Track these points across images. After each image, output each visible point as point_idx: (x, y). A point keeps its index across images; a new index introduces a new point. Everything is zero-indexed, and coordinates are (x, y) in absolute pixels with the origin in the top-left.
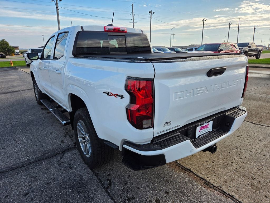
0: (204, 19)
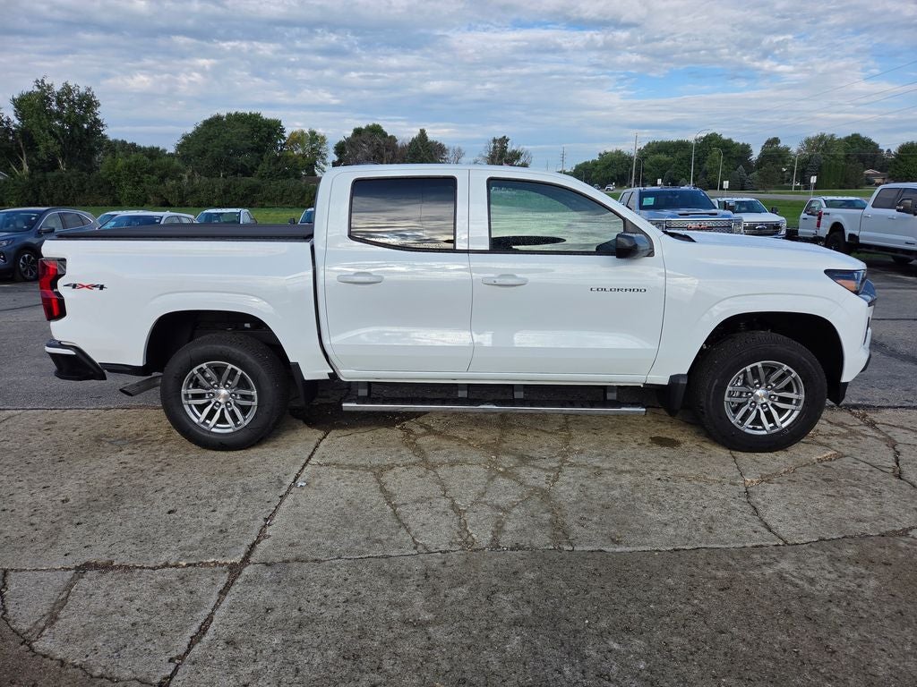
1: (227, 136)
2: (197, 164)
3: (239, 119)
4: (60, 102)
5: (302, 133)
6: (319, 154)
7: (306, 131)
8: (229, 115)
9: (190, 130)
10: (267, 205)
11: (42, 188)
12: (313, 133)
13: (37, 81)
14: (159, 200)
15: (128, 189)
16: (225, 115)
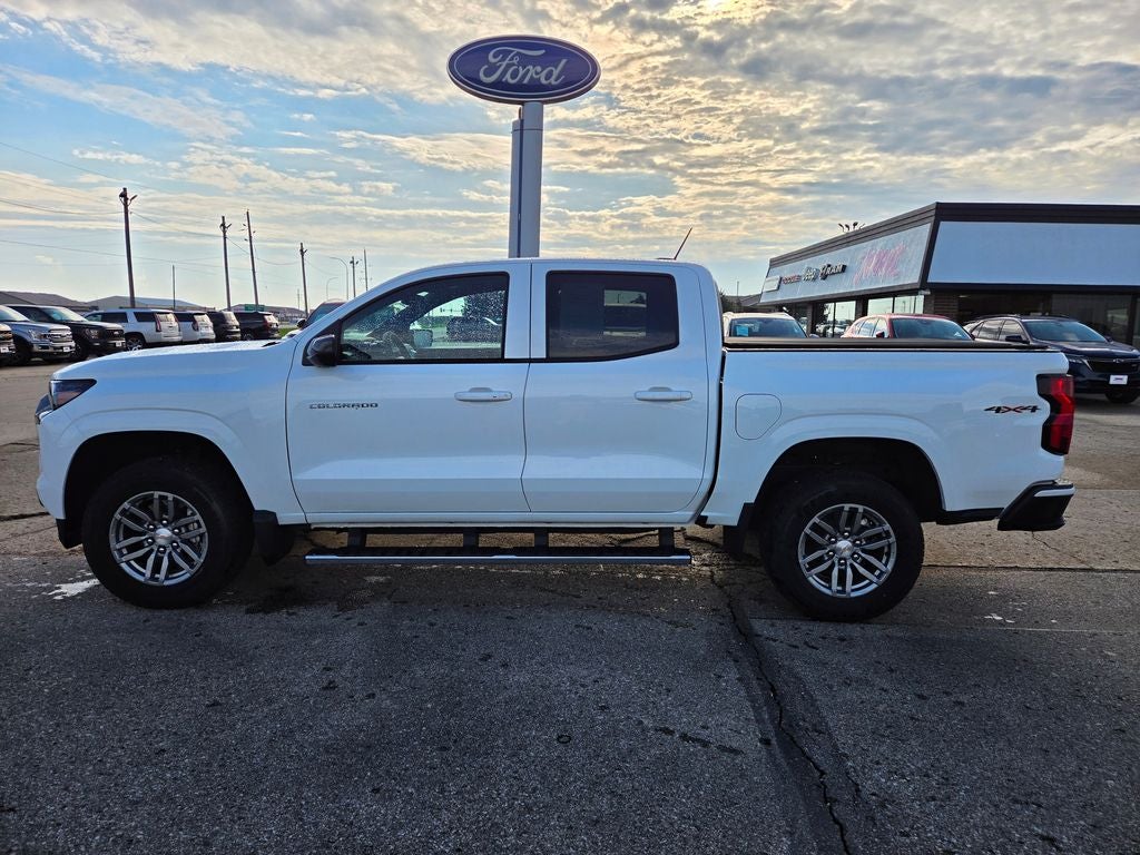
0: (125, 189)
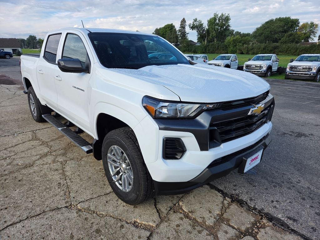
1: (273, 27)
2: (258, 39)
3: (280, 20)
4: (219, 20)
5: (307, 23)
6: (313, 32)
7: (309, 23)
8: (276, 19)
9: (259, 26)
10: (279, 54)
11: (207, 48)
12: (312, 23)
13: (215, 14)
14: (240, 52)
15: (231, 48)
16: (275, 19)
